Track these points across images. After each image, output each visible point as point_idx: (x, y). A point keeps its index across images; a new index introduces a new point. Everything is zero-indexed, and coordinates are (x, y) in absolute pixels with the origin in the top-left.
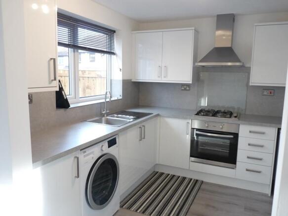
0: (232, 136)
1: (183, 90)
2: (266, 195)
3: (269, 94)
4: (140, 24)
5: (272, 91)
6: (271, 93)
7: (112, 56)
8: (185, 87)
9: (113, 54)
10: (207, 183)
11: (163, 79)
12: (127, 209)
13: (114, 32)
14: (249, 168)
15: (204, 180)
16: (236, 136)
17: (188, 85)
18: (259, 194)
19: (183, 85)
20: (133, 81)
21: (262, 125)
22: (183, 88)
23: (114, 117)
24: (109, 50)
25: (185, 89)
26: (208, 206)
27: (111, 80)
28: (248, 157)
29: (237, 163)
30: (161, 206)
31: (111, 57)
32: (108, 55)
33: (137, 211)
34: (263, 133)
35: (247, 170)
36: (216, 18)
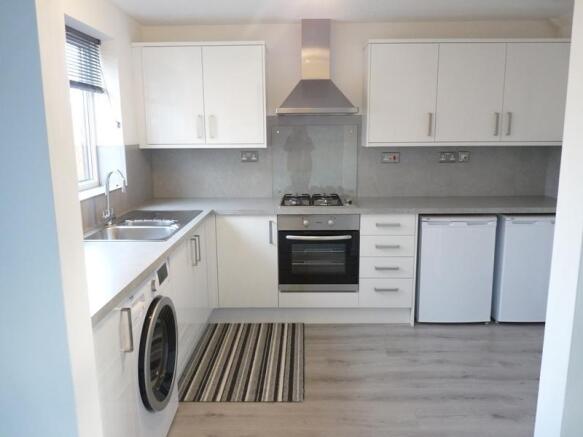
0: (349, 237)
1: (244, 161)
2: (407, 326)
3: (392, 160)
4: (146, 29)
5: (397, 155)
6: (394, 158)
7: (96, 94)
8: (249, 154)
9: (99, 89)
10: (313, 326)
11: (209, 140)
12: (194, 401)
13: (98, 42)
14: (379, 287)
15: (305, 323)
16: (356, 234)
17: (254, 151)
18: (396, 326)
19: (244, 151)
20: (141, 147)
21: (395, 213)
22: (244, 159)
23: (127, 224)
24: (89, 82)
25: (249, 160)
26: (331, 361)
27: (97, 147)
28: (377, 269)
29: (361, 281)
30: (254, 382)
31: (93, 95)
32: (85, 92)
33: (214, 399)
34: (398, 225)
35: (377, 290)
36: (300, 26)
